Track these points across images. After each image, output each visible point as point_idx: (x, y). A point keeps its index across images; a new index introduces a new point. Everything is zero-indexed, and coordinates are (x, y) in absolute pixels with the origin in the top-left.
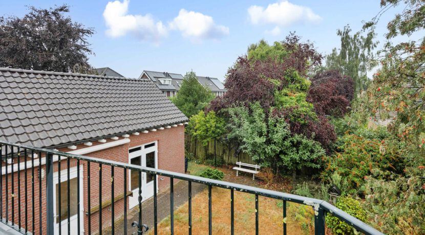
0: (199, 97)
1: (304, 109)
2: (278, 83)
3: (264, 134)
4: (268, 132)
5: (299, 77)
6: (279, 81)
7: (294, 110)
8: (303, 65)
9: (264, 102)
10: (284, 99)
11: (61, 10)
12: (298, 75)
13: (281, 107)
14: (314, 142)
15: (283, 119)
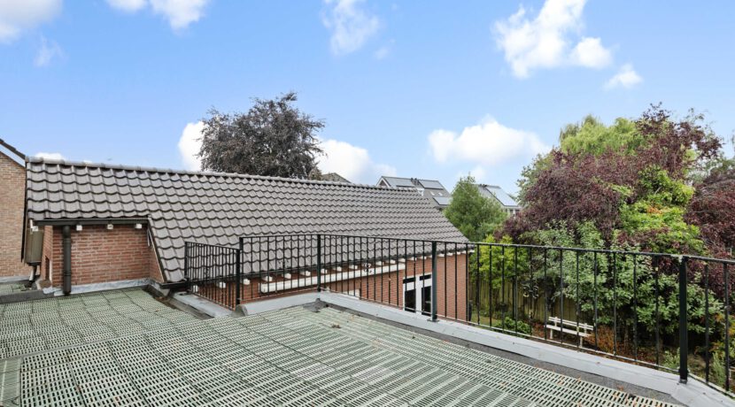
0: (481, 215)
1: (680, 234)
2: (628, 191)
3: (602, 271)
4: (610, 268)
5: (668, 181)
6: (629, 188)
7: (660, 235)
8: (679, 160)
9: (602, 222)
10: (639, 217)
11: (288, 98)
12: (666, 177)
13: (633, 231)
14: (699, 288)
15: (639, 248)
